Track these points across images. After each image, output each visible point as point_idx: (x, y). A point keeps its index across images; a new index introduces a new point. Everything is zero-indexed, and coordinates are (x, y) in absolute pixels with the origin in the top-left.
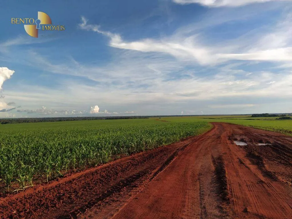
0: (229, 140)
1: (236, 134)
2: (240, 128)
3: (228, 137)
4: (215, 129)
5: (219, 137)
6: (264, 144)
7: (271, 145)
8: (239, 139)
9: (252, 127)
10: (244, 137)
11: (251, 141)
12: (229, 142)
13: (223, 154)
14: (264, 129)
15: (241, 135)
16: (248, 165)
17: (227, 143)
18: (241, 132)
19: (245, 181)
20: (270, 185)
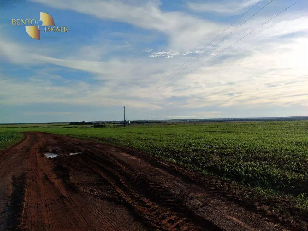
0: (39, 152)
1: (49, 145)
2: (56, 137)
3: (39, 149)
4: (26, 141)
5: (28, 150)
6: (75, 154)
7: (82, 153)
8: (50, 150)
9: (67, 135)
10: (57, 147)
11: (63, 152)
12: (38, 155)
13: (28, 170)
14: (79, 137)
15: (54, 145)
16: (52, 180)
17: (36, 157)
18: (55, 142)
19: (45, 200)
20: (70, 199)
